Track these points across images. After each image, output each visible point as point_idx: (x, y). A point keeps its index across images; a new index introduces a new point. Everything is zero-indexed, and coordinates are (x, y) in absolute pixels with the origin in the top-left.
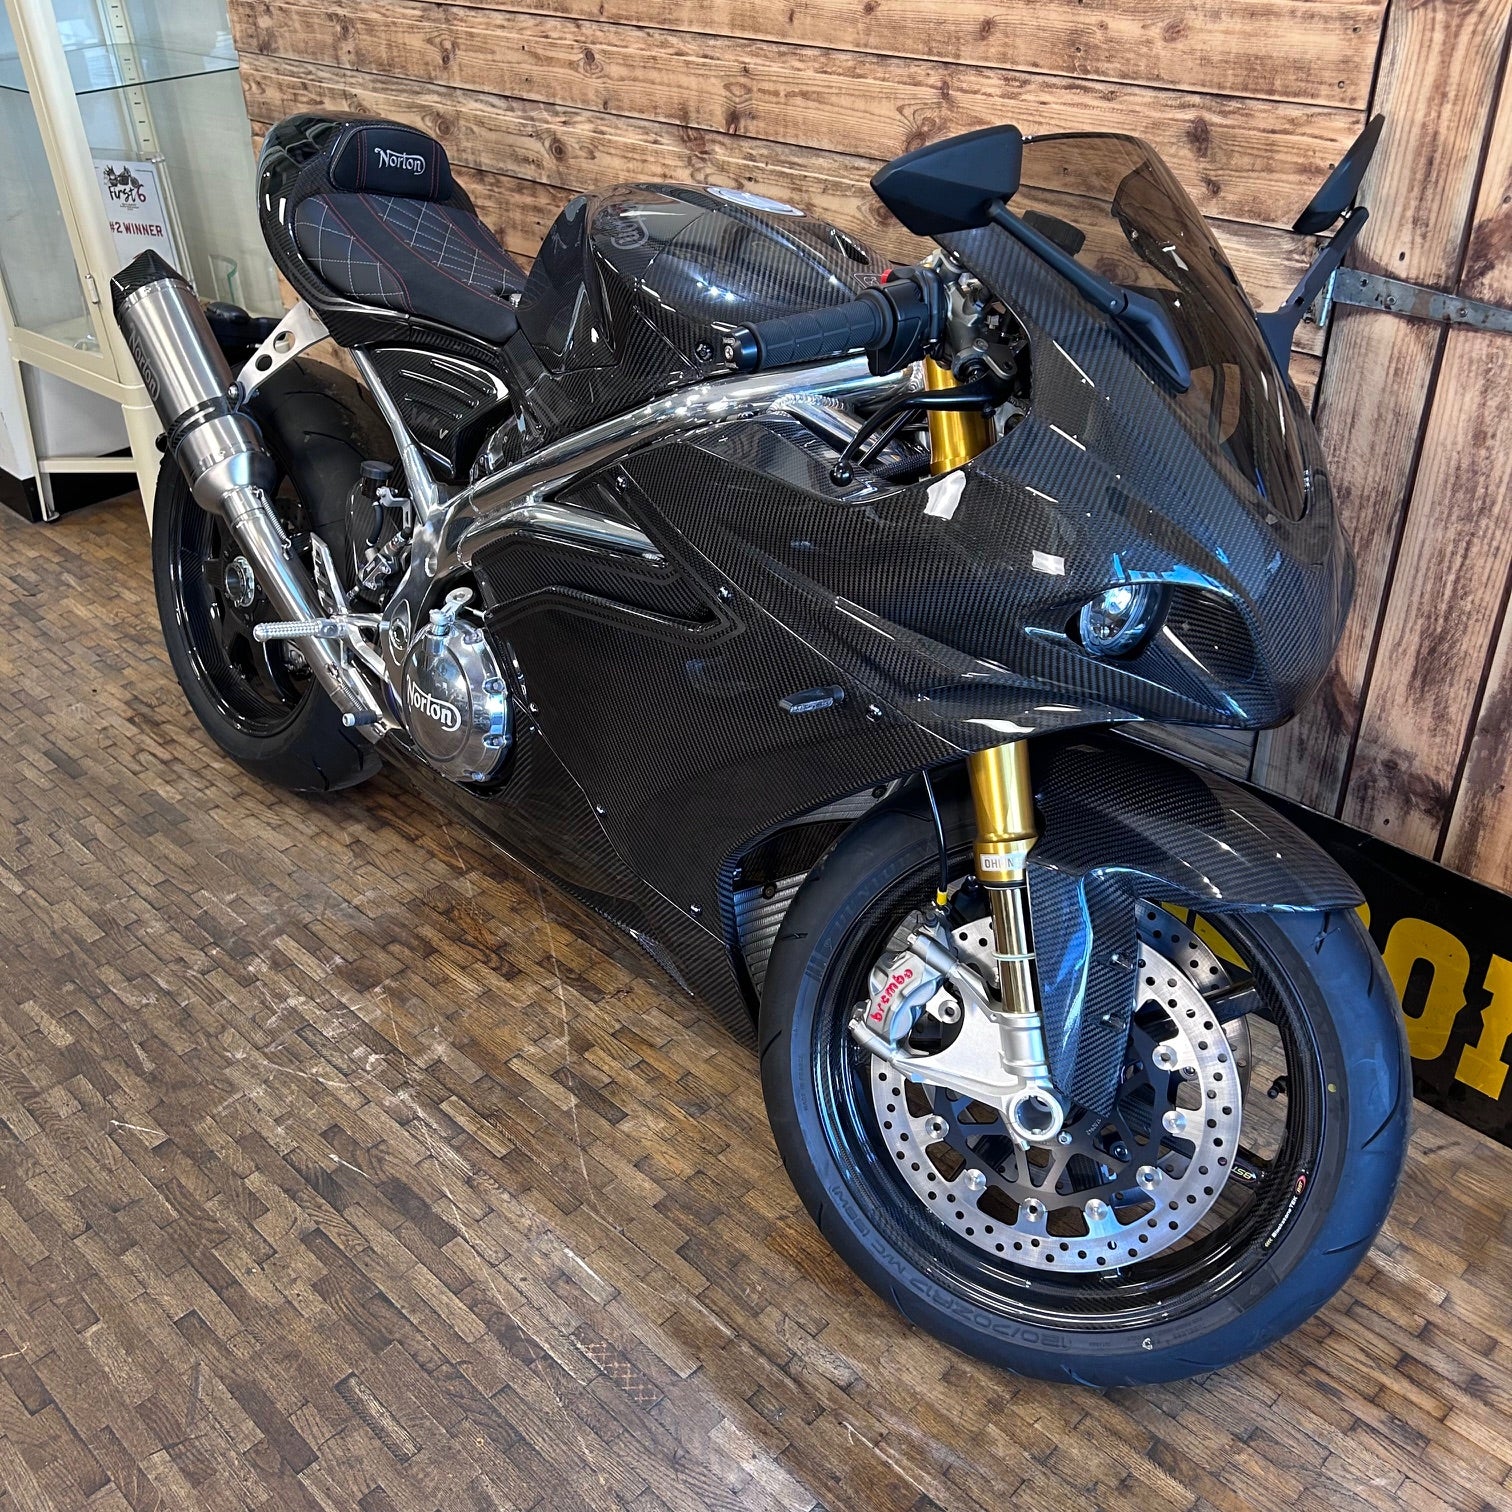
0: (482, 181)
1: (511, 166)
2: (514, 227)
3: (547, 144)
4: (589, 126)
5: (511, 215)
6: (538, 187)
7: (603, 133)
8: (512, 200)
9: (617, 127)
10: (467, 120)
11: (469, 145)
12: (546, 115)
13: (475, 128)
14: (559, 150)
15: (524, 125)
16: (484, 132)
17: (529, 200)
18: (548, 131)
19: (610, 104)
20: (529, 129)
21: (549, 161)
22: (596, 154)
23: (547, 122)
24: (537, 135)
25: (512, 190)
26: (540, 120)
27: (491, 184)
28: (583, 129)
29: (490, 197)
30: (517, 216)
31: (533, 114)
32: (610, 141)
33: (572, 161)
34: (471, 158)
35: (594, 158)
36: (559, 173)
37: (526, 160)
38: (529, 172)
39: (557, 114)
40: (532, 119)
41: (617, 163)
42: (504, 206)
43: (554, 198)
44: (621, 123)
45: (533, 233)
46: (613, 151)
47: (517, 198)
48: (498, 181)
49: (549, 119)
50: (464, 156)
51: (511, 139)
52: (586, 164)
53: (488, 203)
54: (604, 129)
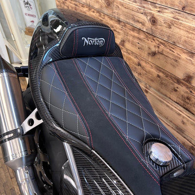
0: (119, 24)
1: (131, 22)
2: (129, 41)
3: (149, 18)
4: (172, 15)
5: (128, 37)
6: (141, 31)
7: (178, 19)
8: (130, 33)
9: (186, 18)
10: (117, 3)
11: (117, 11)
12: (150, 7)
13: (120, 7)
14: (154, 21)
15: (140, 9)
16: (123, 9)
17: (136, 35)
18: (150, 13)
19: (186, 8)
20: (142, 11)
21: (148, 24)
22: (172, 27)
23: (151, 10)
24: (145, 14)
25: (130, 30)
26: (147, 8)
27: (122, 26)
28: (168, 15)
29: (121, 30)
30: (131, 38)
31: (145, 5)
32: (181, 23)
33: (159, 27)
34: (116, 16)
35: (170, 28)
36: (151, 29)
37: (138, 21)
38: (139, 26)
39: (156, 7)
40: (144, 7)
41: (182, 33)
42: (127, 34)
43: (147, 37)
44: (190, 17)
45: (136, 46)
46: (181, 28)
47: (132, 33)
48: (125, 25)
49: (152, 8)
50: (114, 14)
51: (133, 13)
52: (165, 29)
53: (120, 31)
54: (179, 17)
